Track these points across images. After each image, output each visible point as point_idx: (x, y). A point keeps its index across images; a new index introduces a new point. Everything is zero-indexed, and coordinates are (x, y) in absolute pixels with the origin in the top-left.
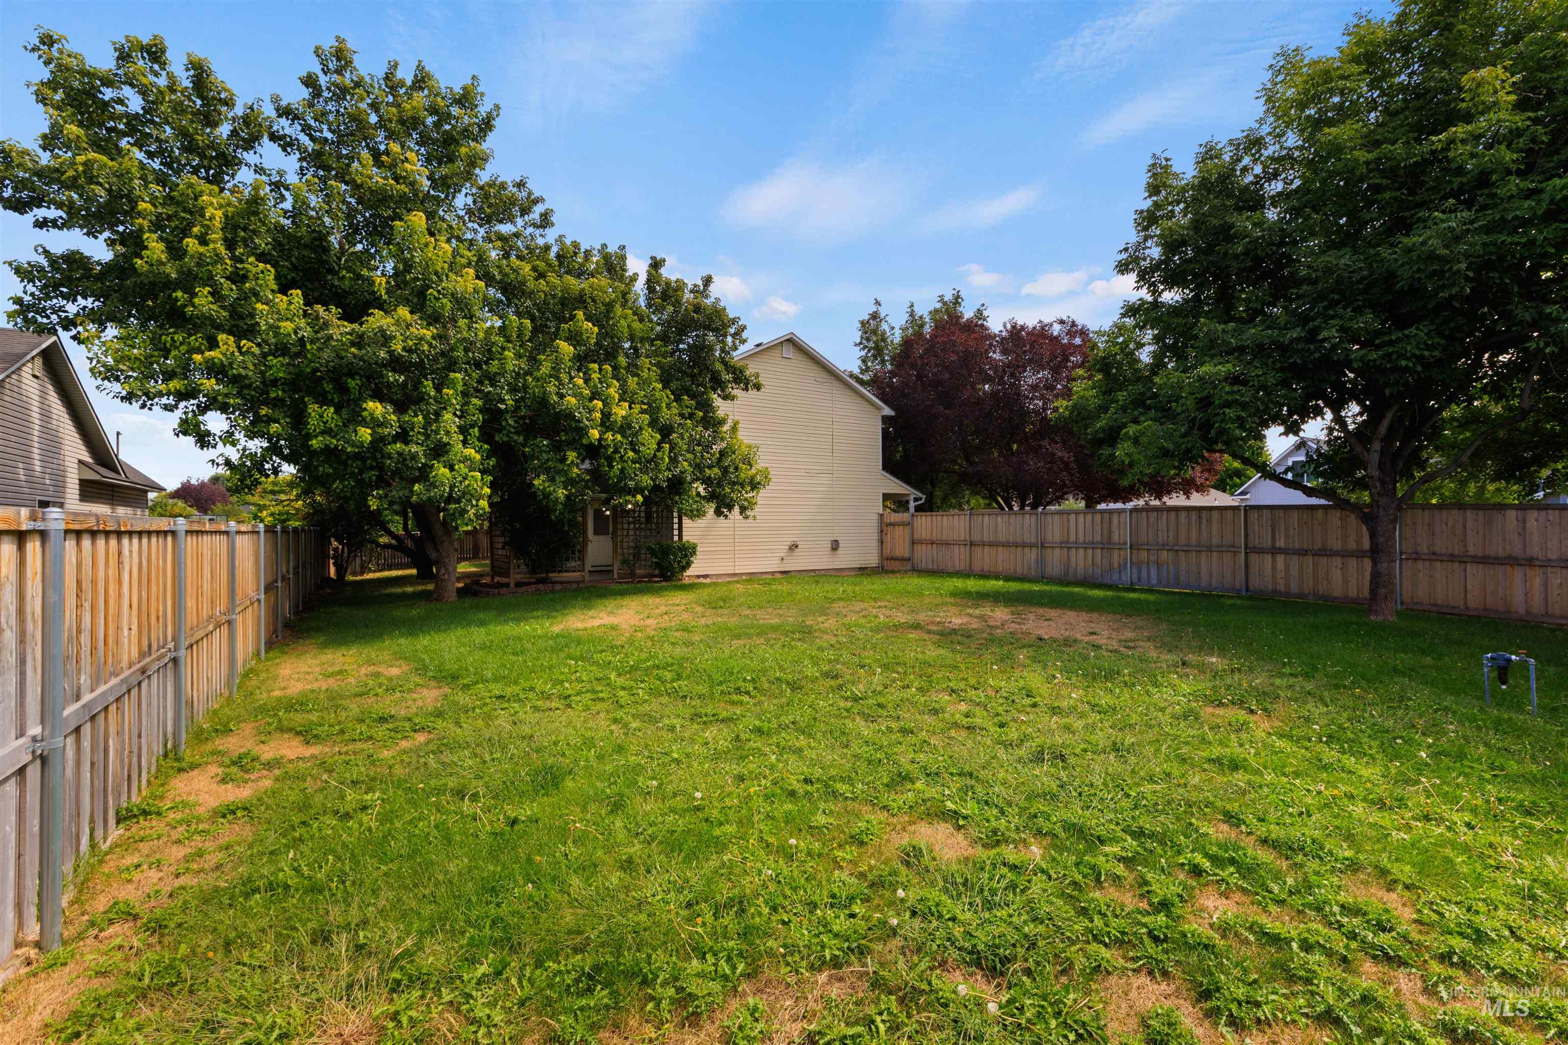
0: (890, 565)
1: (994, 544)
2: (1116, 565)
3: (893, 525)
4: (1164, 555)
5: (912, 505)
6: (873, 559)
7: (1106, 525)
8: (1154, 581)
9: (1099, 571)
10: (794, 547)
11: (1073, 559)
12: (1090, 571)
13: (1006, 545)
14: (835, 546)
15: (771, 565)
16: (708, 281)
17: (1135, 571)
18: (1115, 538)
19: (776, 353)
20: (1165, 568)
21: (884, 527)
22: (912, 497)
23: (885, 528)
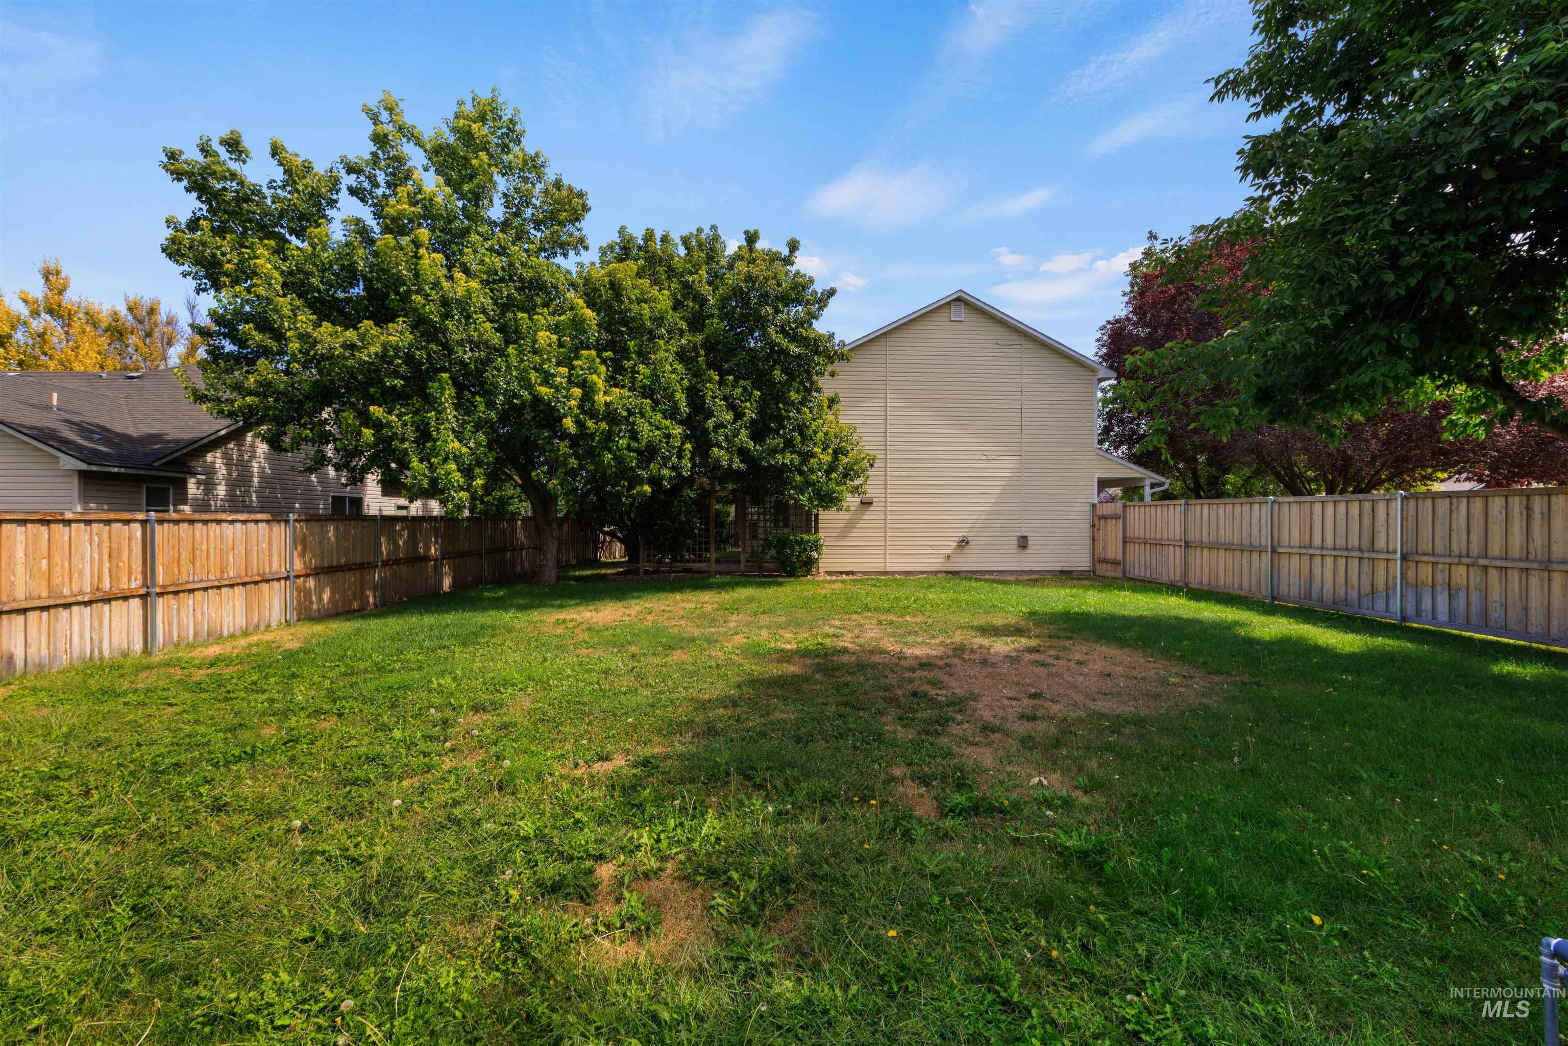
0: (1103, 570)
1: (1214, 547)
2: (1381, 586)
3: (1104, 518)
4: (1460, 573)
5: (1148, 491)
6: (1082, 561)
7: (1367, 521)
8: (1443, 617)
9: (1354, 594)
10: (964, 543)
11: (1317, 571)
12: (1342, 593)
13: (1229, 548)
14: (1023, 543)
15: (932, 562)
16: (793, 246)
17: (1411, 598)
18: (1381, 543)
19: (943, 316)
20: (1462, 595)
21: (1098, 520)
22: (1148, 483)
23: (1096, 522)
